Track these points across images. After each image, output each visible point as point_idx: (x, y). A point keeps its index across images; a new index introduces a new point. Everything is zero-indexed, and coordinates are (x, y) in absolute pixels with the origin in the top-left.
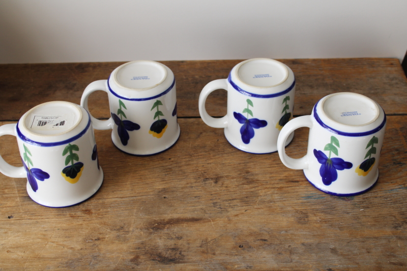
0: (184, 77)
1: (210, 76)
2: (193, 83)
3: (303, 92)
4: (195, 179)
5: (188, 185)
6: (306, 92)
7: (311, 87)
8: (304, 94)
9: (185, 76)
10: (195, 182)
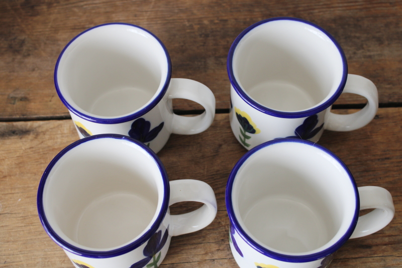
0: (187, 24)
1: (226, 21)
2: (201, 35)
3: (368, 54)
4: (216, 243)
5: (207, 258)
6: (372, 53)
7: (380, 41)
8: (370, 57)
9: (189, 21)
10: (218, 250)
